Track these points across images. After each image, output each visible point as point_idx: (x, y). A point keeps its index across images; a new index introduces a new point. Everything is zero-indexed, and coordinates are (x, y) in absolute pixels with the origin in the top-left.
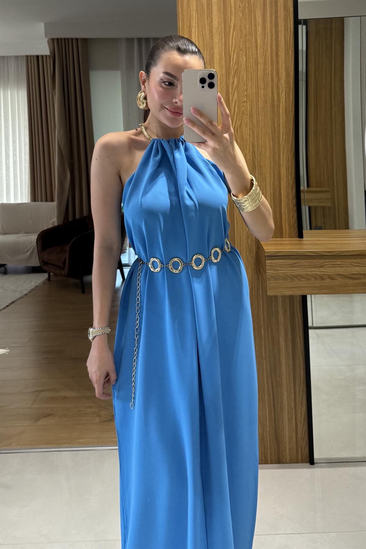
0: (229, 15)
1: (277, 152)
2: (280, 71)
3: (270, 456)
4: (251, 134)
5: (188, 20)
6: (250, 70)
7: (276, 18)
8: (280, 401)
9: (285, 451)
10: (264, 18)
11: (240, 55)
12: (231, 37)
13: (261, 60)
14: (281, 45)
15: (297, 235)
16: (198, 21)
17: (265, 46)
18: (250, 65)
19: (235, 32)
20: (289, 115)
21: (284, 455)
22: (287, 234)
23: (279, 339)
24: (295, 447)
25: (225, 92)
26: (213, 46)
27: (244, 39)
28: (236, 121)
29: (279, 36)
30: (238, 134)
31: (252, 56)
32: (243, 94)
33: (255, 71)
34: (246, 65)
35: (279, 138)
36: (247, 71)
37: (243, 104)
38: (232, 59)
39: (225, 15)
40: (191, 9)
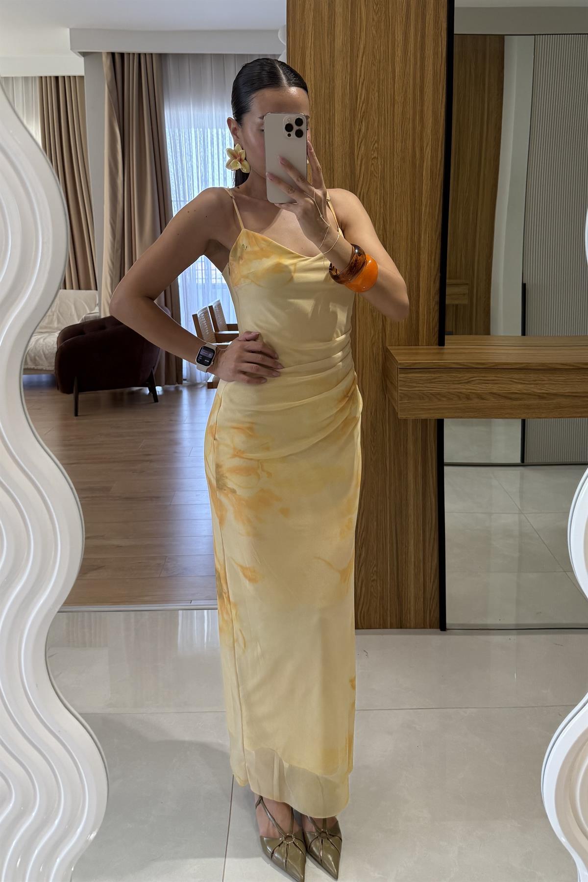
0: (358, 32)
1: (417, 231)
2: (426, 116)
3: (390, 619)
4: (382, 205)
5: (302, 37)
6: (383, 112)
7: (423, 37)
8: (404, 551)
9: (410, 613)
11: (371, 91)
12: (359, 63)
13: (399, 98)
14: (428, 77)
15: (436, 341)
16: (315, 39)
17: (406, 77)
18: (384, 104)
19: (365, 56)
20: (436, 178)
21: (407, 618)
22: (425, 340)
23: (407, 474)
24: (422, 609)
27: (376, 67)
28: (362, 185)
29: (426, 63)
31: (387, 91)
32: (373, 147)
33: (390, 115)
34: (379, 105)
35: (420, 211)
36: (378, 113)
37: (373, 162)
38: (359, 94)
39: (352, 32)
40: (307, 22)
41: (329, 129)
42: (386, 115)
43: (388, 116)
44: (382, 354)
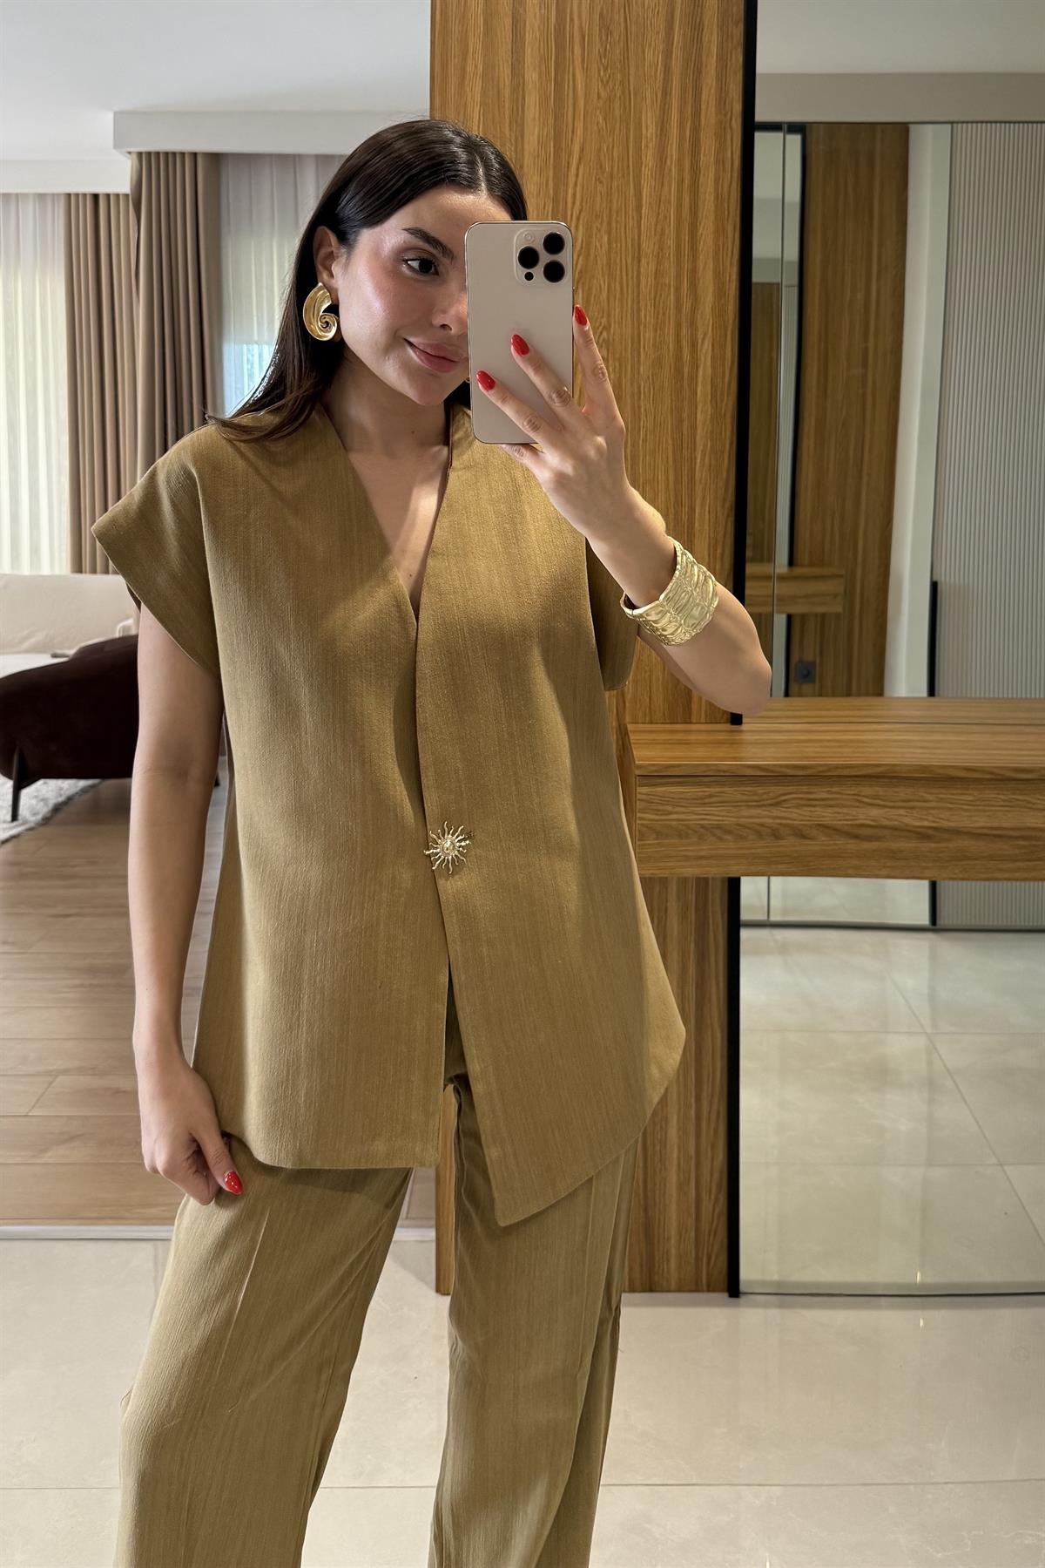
0: (570, 120)
2: (701, 281)
6: (618, 272)
7: (696, 130)
9: (668, 1261)
10: (662, 130)
11: (595, 230)
12: (572, 179)
13: (648, 247)
14: (706, 207)
17: (662, 207)
18: (619, 257)
19: (582, 165)
21: (663, 1270)
22: (703, 713)
24: (693, 1251)
27: (605, 186)
29: (701, 180)
31: (625, 232)
33: (632, 277)
34: (609, 259)
35: (692, 463)
36: (609, 274)
39: (559, 116)
40: (469, 99)
42: (625, 277)
43: (627, 280)
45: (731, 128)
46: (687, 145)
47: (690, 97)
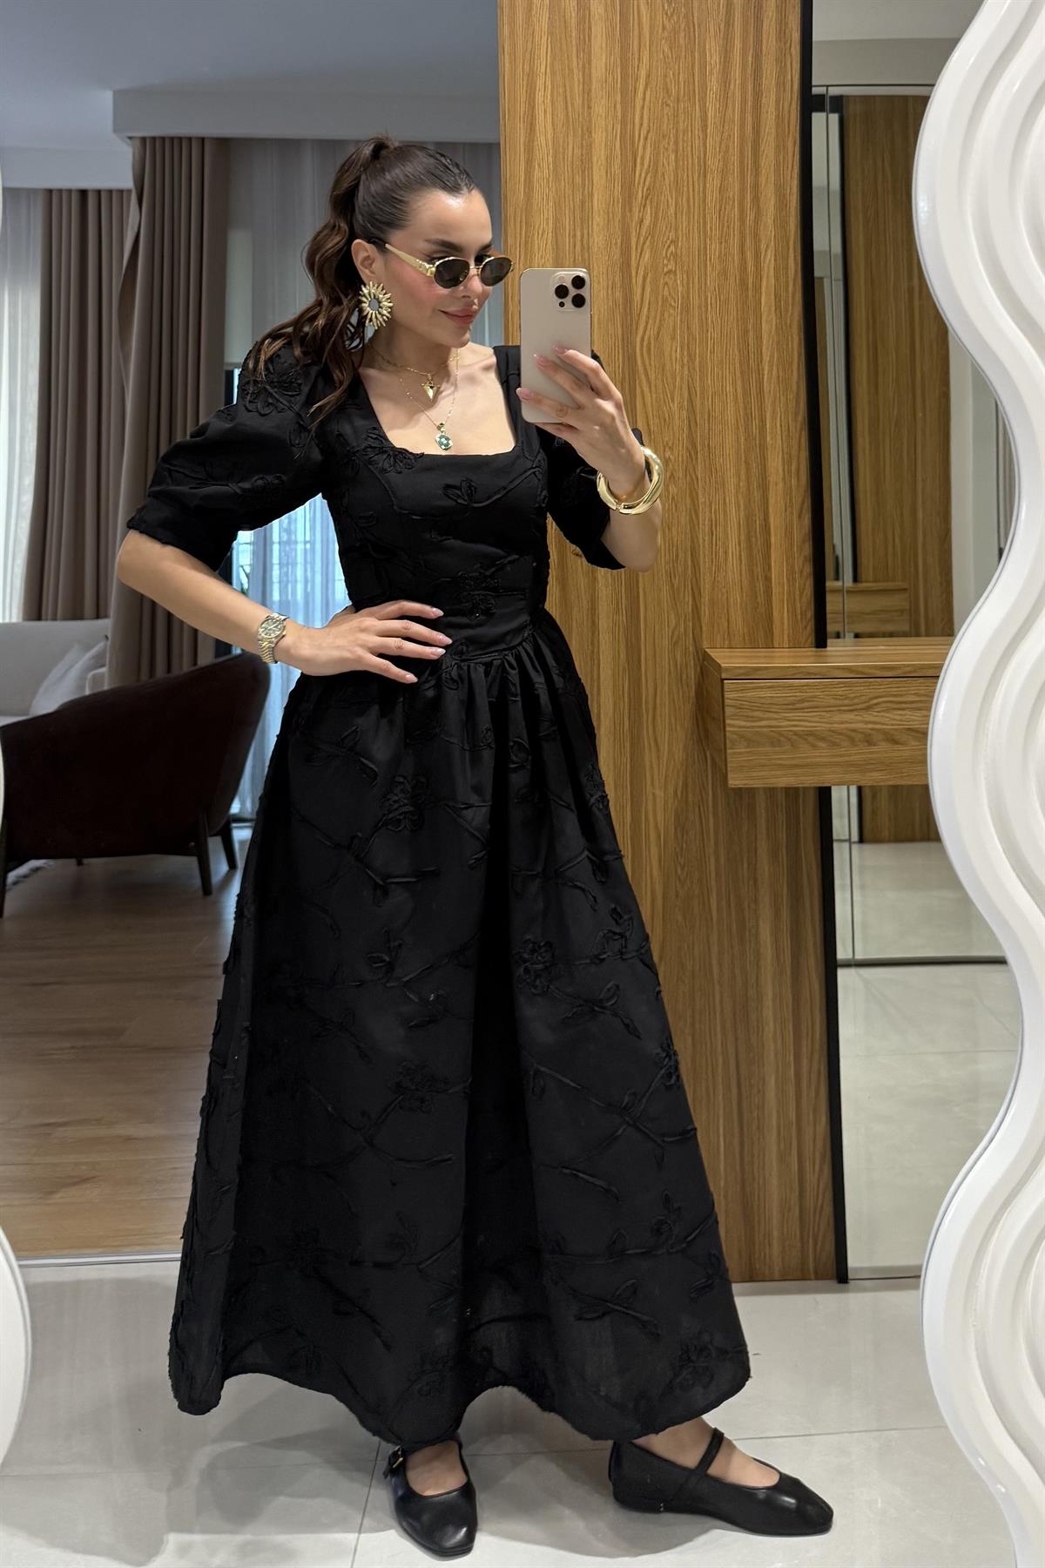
0: (636, 48)
1: (755, 412)
2: (764, 194)
4: (685, 362)
5: (528, 56)
6: (685, 189)
7: (758, 56)
8: (756, 1101)
9: (770, 1246)
10: (725, 57)
11: (662, 149)
12: (639, 103)
13: (714, 164)
14: (768, 126)
15: (812, 639)
16: (554, 59)
17: (726, 128)
18: (686, 173)
19: (649, 89)
20: (787, 311)
21: (765, 1255)
22: (786, 637)
23: (758, 925)
24: (798, 1233)
25: (619, 244)
26: (590, 121)
27: (672, 109)
28: (647, 323)
29: (763, 101)
30: (650, 359)
31: (692, 151)
32: (667, 250)
33: (699, 192)
34: (676, 175)
35: (759, 374)
36: (676, 190)
37: (667, 280)
38: (639, 160)
39: (625, 48)
40: (537, 28)
41: (582, 219)
42: (692, 192)
43: (694, 195)
44: (695, 665)
45: (791, 55)
46: (749, 70)
47: (752, 28)
